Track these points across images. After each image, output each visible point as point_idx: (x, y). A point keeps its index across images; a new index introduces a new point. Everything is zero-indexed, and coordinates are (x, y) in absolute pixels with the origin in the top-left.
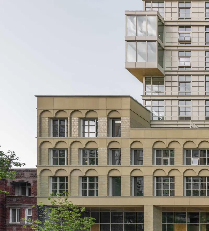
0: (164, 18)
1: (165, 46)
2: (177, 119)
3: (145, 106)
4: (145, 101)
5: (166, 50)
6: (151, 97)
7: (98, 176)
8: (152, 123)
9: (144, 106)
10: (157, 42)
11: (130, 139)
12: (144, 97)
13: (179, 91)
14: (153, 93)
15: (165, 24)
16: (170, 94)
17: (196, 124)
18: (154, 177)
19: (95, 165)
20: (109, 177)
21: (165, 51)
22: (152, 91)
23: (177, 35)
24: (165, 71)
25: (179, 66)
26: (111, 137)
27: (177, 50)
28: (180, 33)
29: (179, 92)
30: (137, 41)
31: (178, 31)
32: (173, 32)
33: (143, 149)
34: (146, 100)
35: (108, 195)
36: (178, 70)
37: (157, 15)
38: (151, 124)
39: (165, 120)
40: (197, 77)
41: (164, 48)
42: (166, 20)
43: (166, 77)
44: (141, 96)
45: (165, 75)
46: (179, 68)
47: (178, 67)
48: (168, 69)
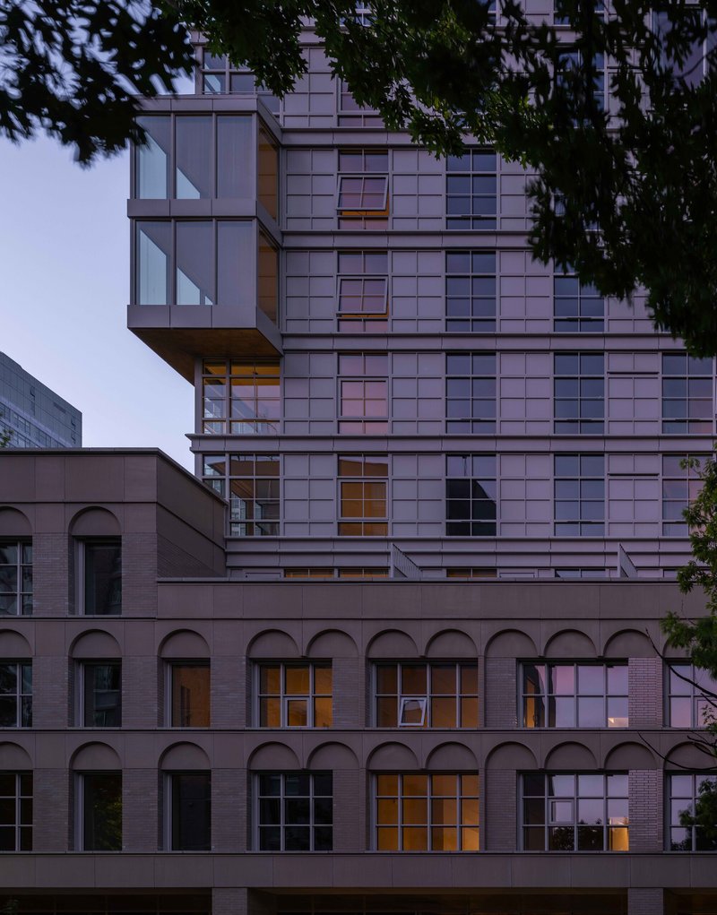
0: (278, 116)
1: (284, 234)
2: (332, 532)
3: (204, 480)
4: (204, 456)
5: (287, 248)
6: (228, 443)
7: (32, 771)
8: (232, 548)
9: (200, 478)
10: (255, 221)
11: (158, 624)
12: (197, 442)
13: (341, 418)
14: (233, 423)
15: (284, 142)
16: (301, 430)
17: (406, 554)
18: (251, 772)
19: (18, 726)
20: (74, 773)
21: (285, 251)
22: (230, 416)
23: (331, 185)
24: (284, 336)
25: (338, 315)
26: (81, 612)
27: (333, 248)
28: (342, 178)
29: (339, 421)
30: (174, 217)
31: (334, 170)
32: (315, 172)
33: (208, 660)
34: (205, 454)
35: (71, 846)
36: (335, 332)
37: (257, 112)
38: (227, 554)
39: (281, 536)
40: (413, 357)
41: (280, 242)
42: (286, 127)
43: (288, 357)
44: (186, 435)
45: (284, 350)
46: (339, 320)
47: (336, 319)
48: (293, 328)
